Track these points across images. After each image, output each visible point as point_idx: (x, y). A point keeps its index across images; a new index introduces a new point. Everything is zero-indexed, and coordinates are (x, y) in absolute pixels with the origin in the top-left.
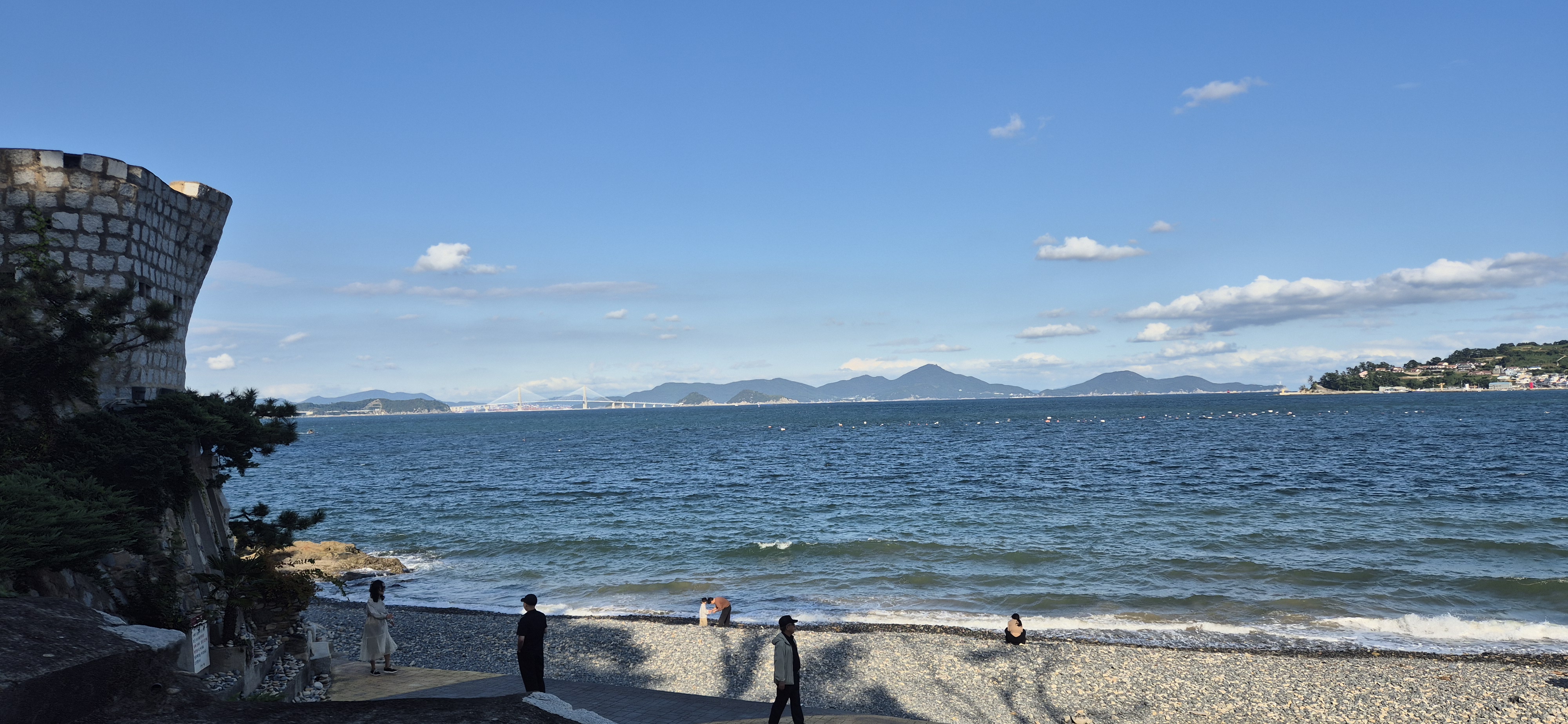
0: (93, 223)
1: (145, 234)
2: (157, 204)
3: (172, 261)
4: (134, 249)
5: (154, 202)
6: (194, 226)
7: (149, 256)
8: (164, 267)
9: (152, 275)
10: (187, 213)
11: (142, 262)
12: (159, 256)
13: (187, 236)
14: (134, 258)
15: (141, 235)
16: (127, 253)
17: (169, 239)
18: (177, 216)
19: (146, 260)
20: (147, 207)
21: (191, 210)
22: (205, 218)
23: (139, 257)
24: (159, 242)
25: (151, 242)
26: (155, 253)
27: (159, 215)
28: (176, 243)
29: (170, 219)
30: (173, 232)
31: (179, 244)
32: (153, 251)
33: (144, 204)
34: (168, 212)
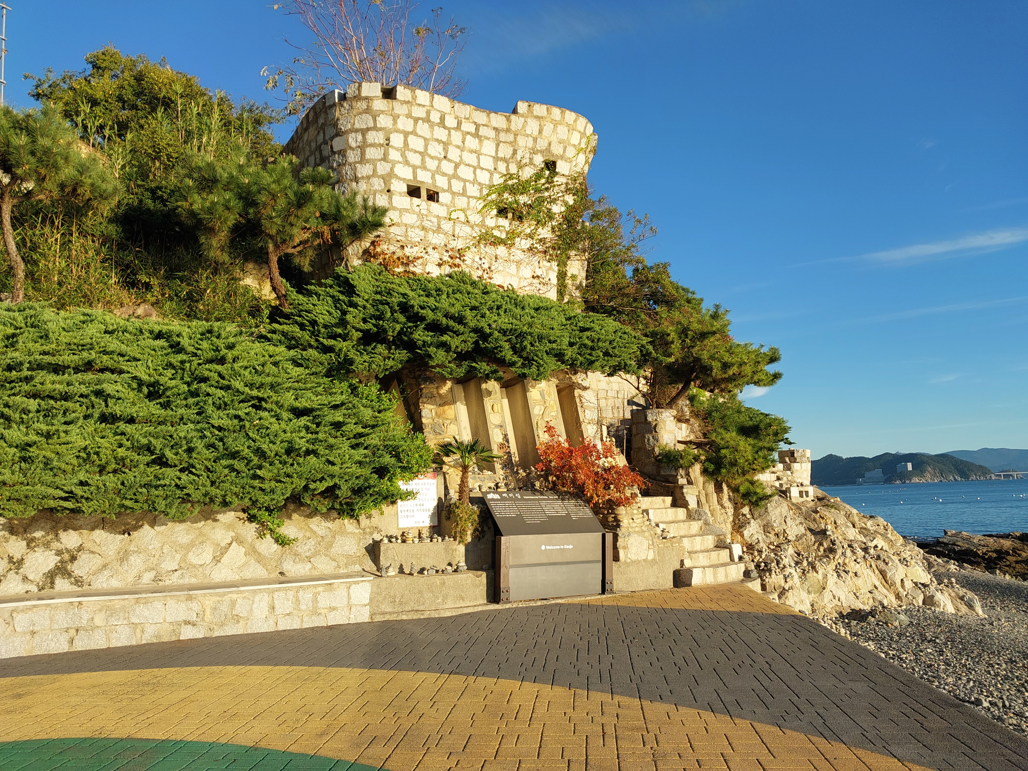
1: (415, 143)
2: (442, 119)
3: (492, 174)
4: (394, 155)
5: (435, 117)
6: (521, 141)
7: (432, 164)
8: (471, 178)
9: (441, 182)
10: (508, 130)
11: (415, 168)
12: (457, 166)
13: (515, 152)
14: (394, 163)
15: (406, 143)
16: (385, 158)
17: (478, 153)
18: (492, 134)
19: (424, 167)
20: (416, 120)
21: (513, 127)
22: (536, 133)
23: (406, 163)
24: (454, 154)
25: (431, 151)
26: (444, 162)
27: (449, 129)
28: (496, 159)
29: (476, 135)
30: (489, 148)
31: (504, 160)
32: (440, 160)
33: (409, 116)
34: (472, 128)
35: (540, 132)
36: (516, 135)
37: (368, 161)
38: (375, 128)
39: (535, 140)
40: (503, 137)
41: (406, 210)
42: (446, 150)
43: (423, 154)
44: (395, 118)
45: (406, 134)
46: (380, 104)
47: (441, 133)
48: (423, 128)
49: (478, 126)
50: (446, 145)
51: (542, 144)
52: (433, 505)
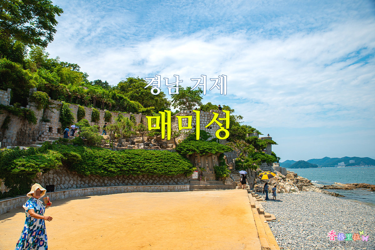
3: (207, 122)
8: (203, 123)
11: (195, 123)
13: (210, 118)
17: (204, 119)
18: (207, 115)
21: (210, 114)
23: (193, 122)
28: (207, 119)
29: (204, 116)
30: (206, 118)
31: (208, 119)
40: (209, 116)
49: (204, 115)
52: (197, 176)
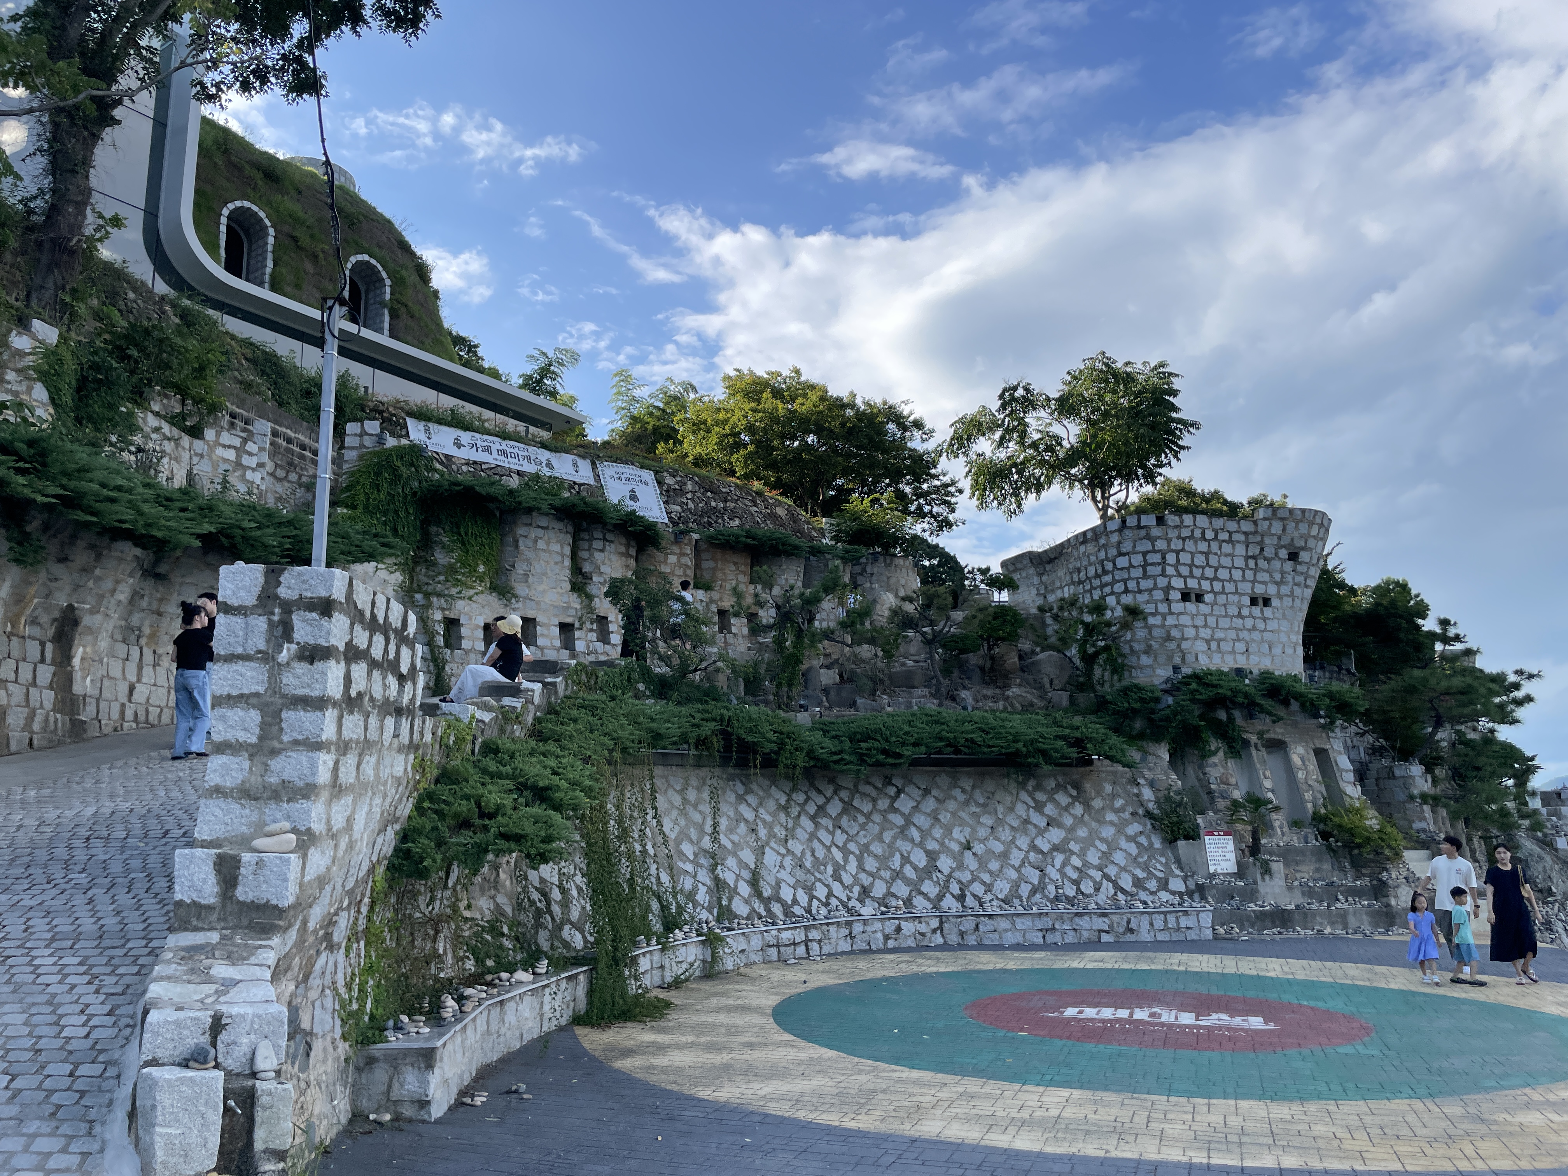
0: (1137, 560)
1: (1185, 558)
2: (1203, 533)
4: (1170, 571)
5: (1198, 533)
6: (1267, 541)
7: (1197, 572)
8: (1227, 577)
9: (1206, 585)
10: (1256, 532)
11: (1185, 578)
12: (1216, 570)
13: (1262, 550)
14: (1170, 577)
15: (1178, 560)
16: (1163, 574)
17: (1232, 556)
18: (1242, 538)
19: (1192, 576)
20: (1184, 539)
21: (1260, 529)
22: (1280, 532)
23: (1179, 575)
24: (1213, 560)
25: (1197, 562)
26: (1207, 569)
27: (1209, 541)
28: (1247, 558)
29: (1230, 541)
30: (1240, 550)
31: (1253, 557)
32: (1203, 568)
33: (1179, 537)
34: (1226, 536)
35: (1284, 530)
36: (1263, 536)
37: (1149, 577)
38: (1154, 551)
39: (1279, 538)
41: (1181, 613)
42: (1207, 559)
43: (1191, 566)
44: (1169, 541)
45: (1178, 552)
46: (1156, 532)
47: (1203, 546)
48: (1190, 545)
49: (1230, 533)
50: (1207, 554)
51: (1285, 541)
52: (1232, 856)
